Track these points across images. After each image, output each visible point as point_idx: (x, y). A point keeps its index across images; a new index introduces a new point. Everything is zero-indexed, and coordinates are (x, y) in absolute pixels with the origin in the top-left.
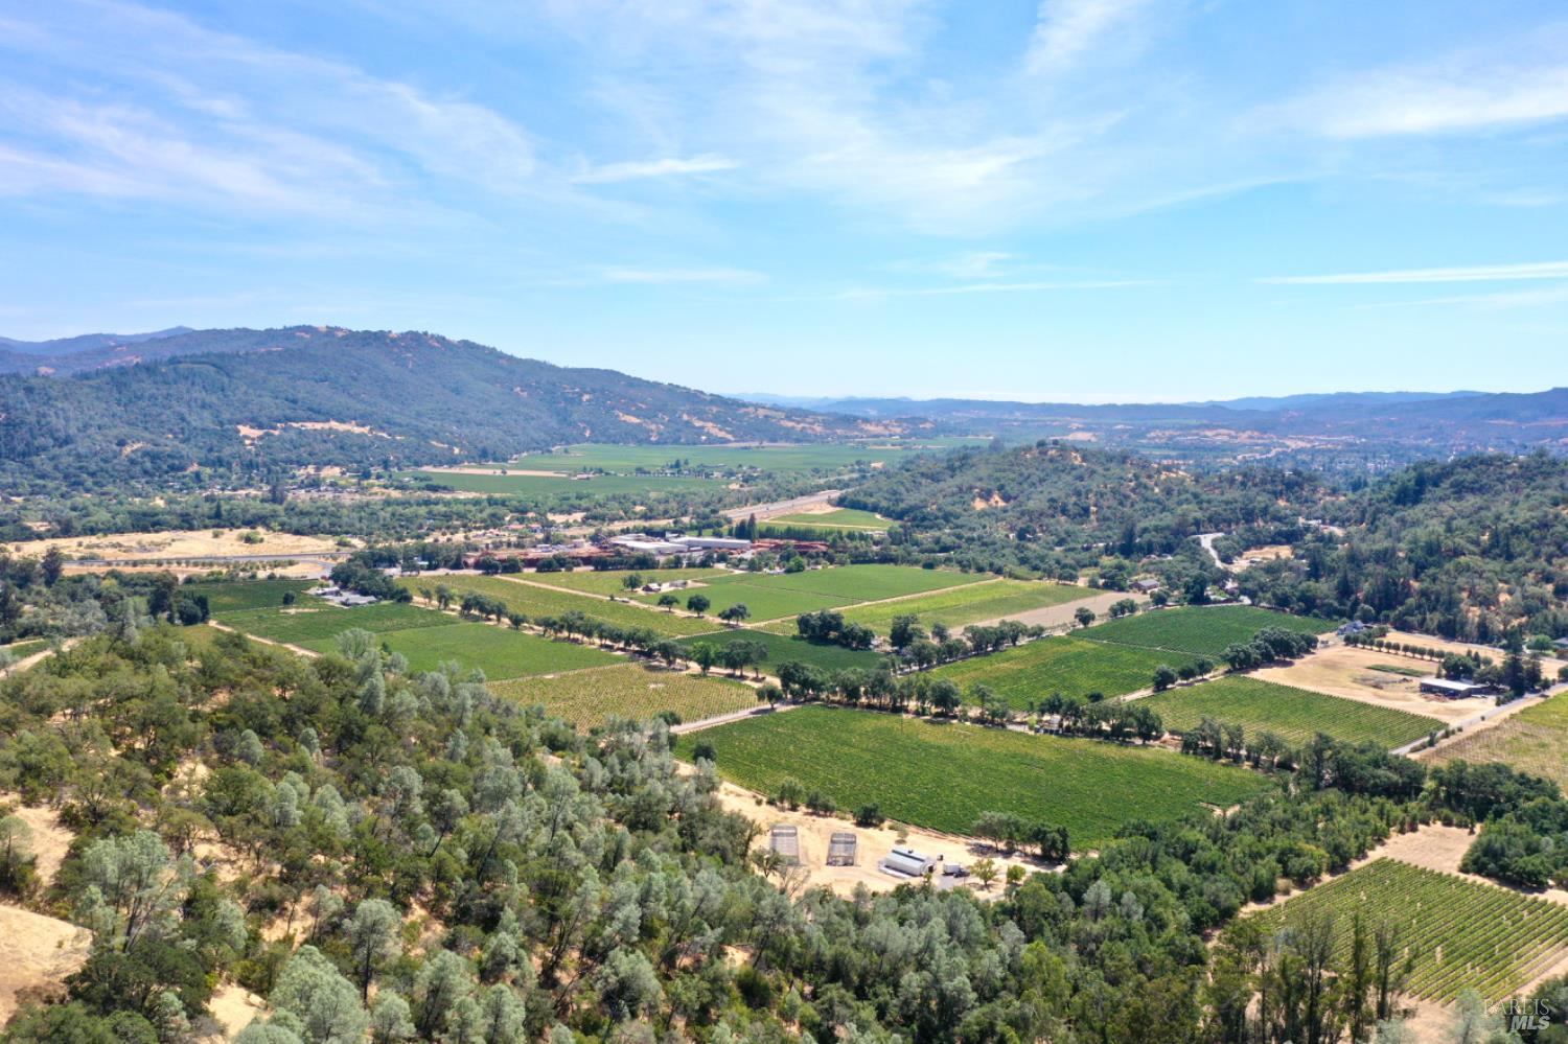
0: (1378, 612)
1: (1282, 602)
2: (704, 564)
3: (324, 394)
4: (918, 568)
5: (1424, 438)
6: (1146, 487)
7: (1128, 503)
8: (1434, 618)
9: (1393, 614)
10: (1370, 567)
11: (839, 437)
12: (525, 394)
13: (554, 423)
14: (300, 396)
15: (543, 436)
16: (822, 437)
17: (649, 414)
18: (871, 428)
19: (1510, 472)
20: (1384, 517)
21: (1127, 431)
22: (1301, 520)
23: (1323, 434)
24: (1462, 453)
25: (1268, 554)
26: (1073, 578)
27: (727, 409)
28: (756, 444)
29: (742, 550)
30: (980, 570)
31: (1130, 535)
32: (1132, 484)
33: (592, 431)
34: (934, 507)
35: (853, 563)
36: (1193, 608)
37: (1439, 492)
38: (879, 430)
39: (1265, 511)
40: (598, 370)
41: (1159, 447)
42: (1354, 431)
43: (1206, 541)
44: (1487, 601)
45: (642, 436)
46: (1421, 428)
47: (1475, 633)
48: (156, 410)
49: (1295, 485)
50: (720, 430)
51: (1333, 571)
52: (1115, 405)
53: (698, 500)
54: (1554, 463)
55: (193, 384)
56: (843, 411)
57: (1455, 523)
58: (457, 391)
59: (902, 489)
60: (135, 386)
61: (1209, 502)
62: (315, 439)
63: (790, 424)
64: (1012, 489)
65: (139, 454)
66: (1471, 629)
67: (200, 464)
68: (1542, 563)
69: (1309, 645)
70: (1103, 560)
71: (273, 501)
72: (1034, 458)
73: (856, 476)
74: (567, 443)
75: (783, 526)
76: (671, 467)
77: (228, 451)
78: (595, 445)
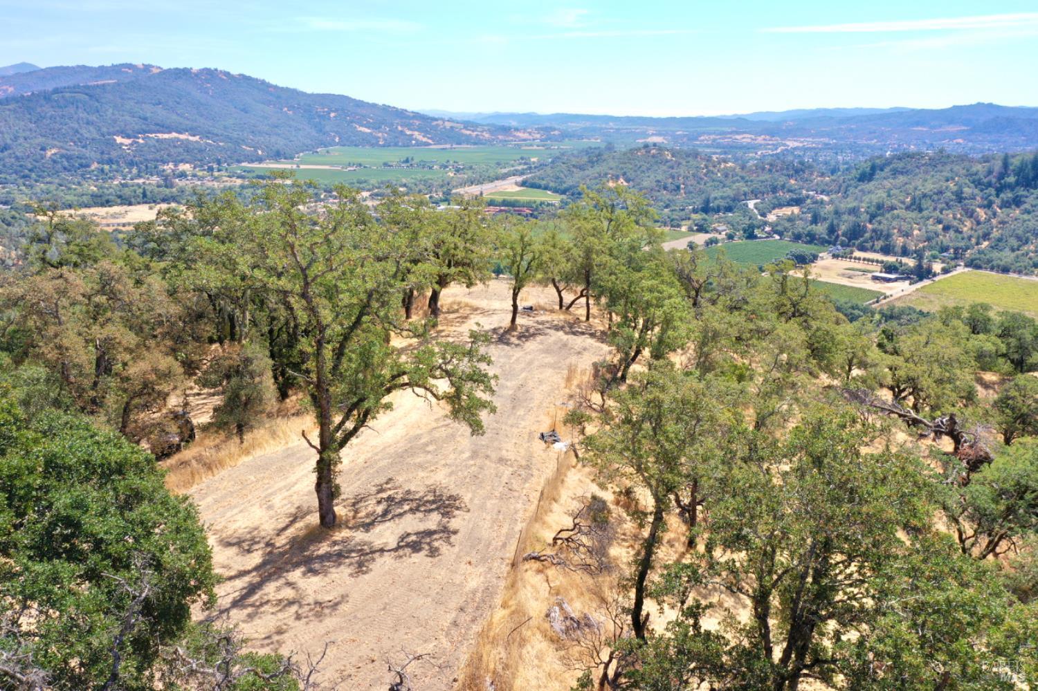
0: (850, 241)
1: (797, 237)
3: (161, 114)
5: (871, 139)
6: (713, 172)
7: (703, 183)
8: (879, 244)
9: (857, 242)
10: (845, 217)
11: (501, 141)
12: (291, 113)
13: (314, 133)
14: (148, 115)
15: (310, 142)
16: (489, 141)
17: (376, 126)
18: (520, 135)
19: (924, 162)
20: (852, 190)
21: (685, 136)
22: (804, 192)
23: (809, 137)
24: (895, 150)
25: (787, 211)
26: (679, 226)
27: (425, 122)
28: (448, 146)
31: (707, 202)
32: (704, 171)
33: (340, 138)
36: (749, 241)
37: (883, 174)
38: (526, 136)
39: (783, 187)
41: (708, 146)
42: (828, 135)
43: (751, 204)
44: (907, 235)
45: (374, 141)
46: (870, 133)
47: (900, 251)
48: (57, 126)
49: (799, 170)
50: (424, 136)
51: (825, 219)
52: (674, 118)
53: (435, 183)
54: (948, 156)
55: (77, 107)
56: (500, 123)
57: (892, 192)
58: (246, 111)
59: (562, 175)
60: (39, 110)
61: (751, 181)
62: (168, 145)
63: (468, 132)
64: (631, 174)
65: (58, 156)
66: (898, 249)
67: (98, 163)
68: (937, 213)
69: (815, 258)
70: (694, 216)
71: (166, 186)
72: (642, 155)
73: (525, 167)
74: (325, 146)
75: (499, 198)
76: (404, 162)
77: (114, 154)
78: (346, 148)
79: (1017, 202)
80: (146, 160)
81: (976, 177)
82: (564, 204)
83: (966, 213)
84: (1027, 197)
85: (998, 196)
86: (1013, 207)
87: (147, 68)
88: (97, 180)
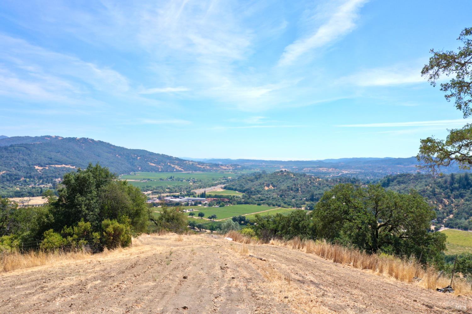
2: (195, 205)
3: (59, 156)
4: (256, 205)
5: (380, 170)
6: (313, 183)
7: (309, 187)
11: (214, 170)
12: (120, 157)
13: (129, 166)
14: (53, 157)
15: (127, 170)
16: (209, 170)
17: (158, 163)
18: (223, 167)
19: (412, 178)
21: (297, 168)
23: (352, 169)
27: (181, 162)
28: (191, 172)
29: (204, 201)
30: (274, 205)
31: (313, 196)
32: (309, 182)
33: (141, 168)
34: (254, 189)
35: (237, 204)
37: (393, 183)
38: (226, 168)
40: (140, 150)
41: (308, 173)
42: (360, 168)
45: (156, 170)
46: (378, 168)
48: (8, 161)
50: (180, 168)
52: (292, 161)
53: (183, 187)
54: (423, 176)
55: (19, 153)
56: (214, 162)
58: (99, 156)
59: (243, 184)
61: (332, 187)
62: (60, 170)
63: (200, 166)
64: (275, 184)
65: (5, 174)
67: (24, 178)
70: (306, 203)
71: (54, 188)
72: (280, 175)
73: (226, 181)
74: (134, 172)
75: (213, 194)
76: (170, 178)
77: (33, 174)
78: (144, 172)
79: (462, 196)
80: (48, 176)
81: (440, 184)
82: (244, 197)
83: (439, 201)
84: (465, 193)
85: (452, 193)
86: (460, 198)
87: (57, 137)
88: (22, 185)
